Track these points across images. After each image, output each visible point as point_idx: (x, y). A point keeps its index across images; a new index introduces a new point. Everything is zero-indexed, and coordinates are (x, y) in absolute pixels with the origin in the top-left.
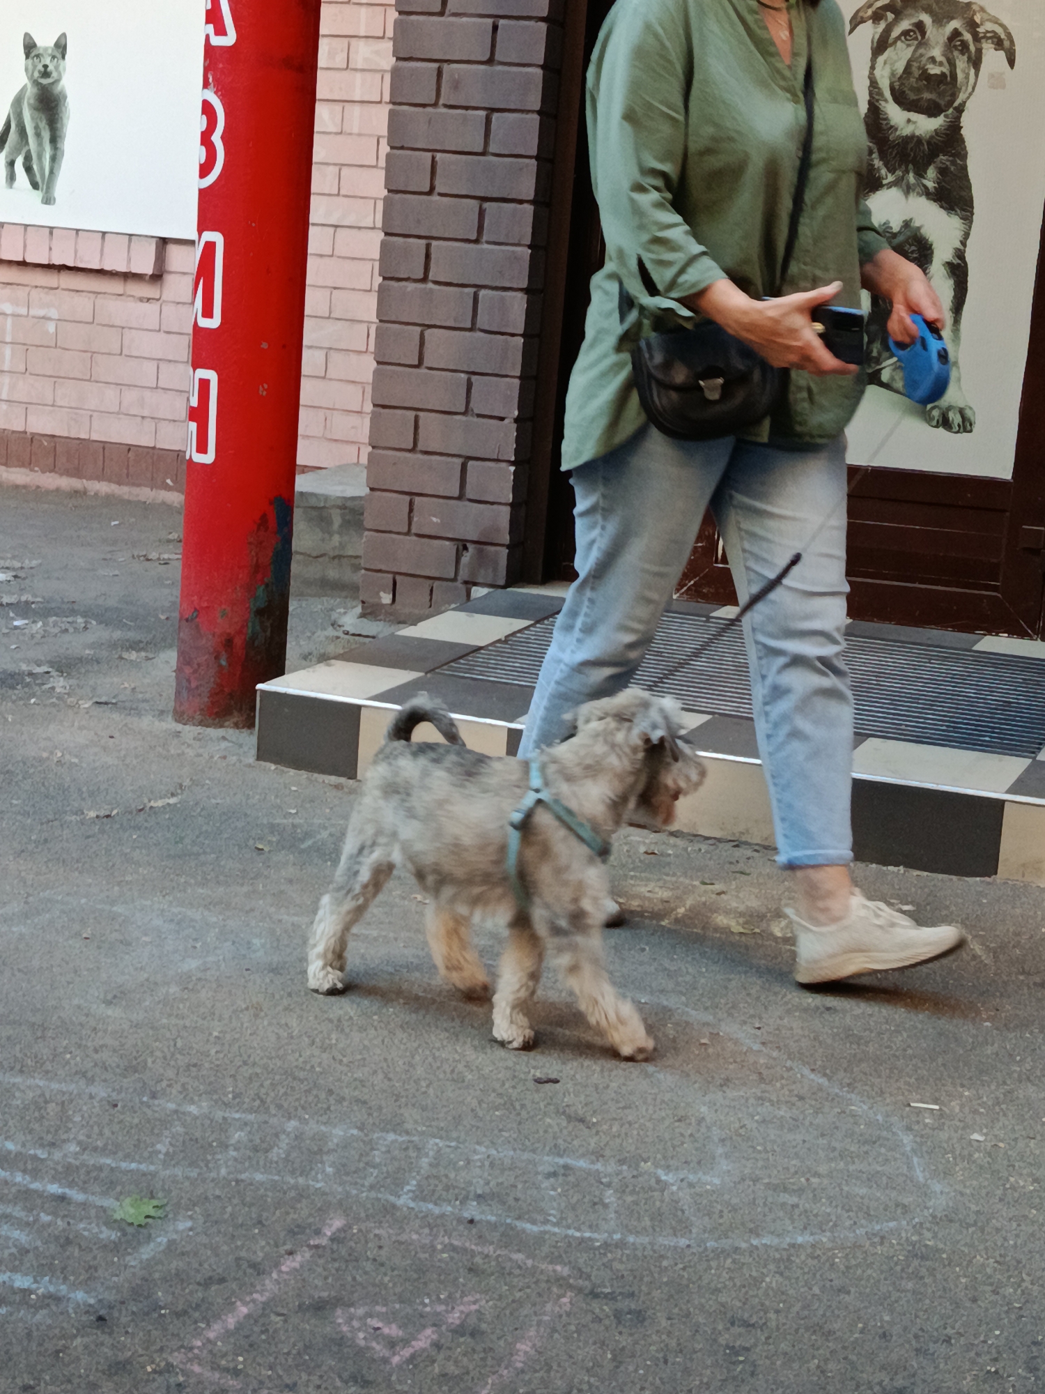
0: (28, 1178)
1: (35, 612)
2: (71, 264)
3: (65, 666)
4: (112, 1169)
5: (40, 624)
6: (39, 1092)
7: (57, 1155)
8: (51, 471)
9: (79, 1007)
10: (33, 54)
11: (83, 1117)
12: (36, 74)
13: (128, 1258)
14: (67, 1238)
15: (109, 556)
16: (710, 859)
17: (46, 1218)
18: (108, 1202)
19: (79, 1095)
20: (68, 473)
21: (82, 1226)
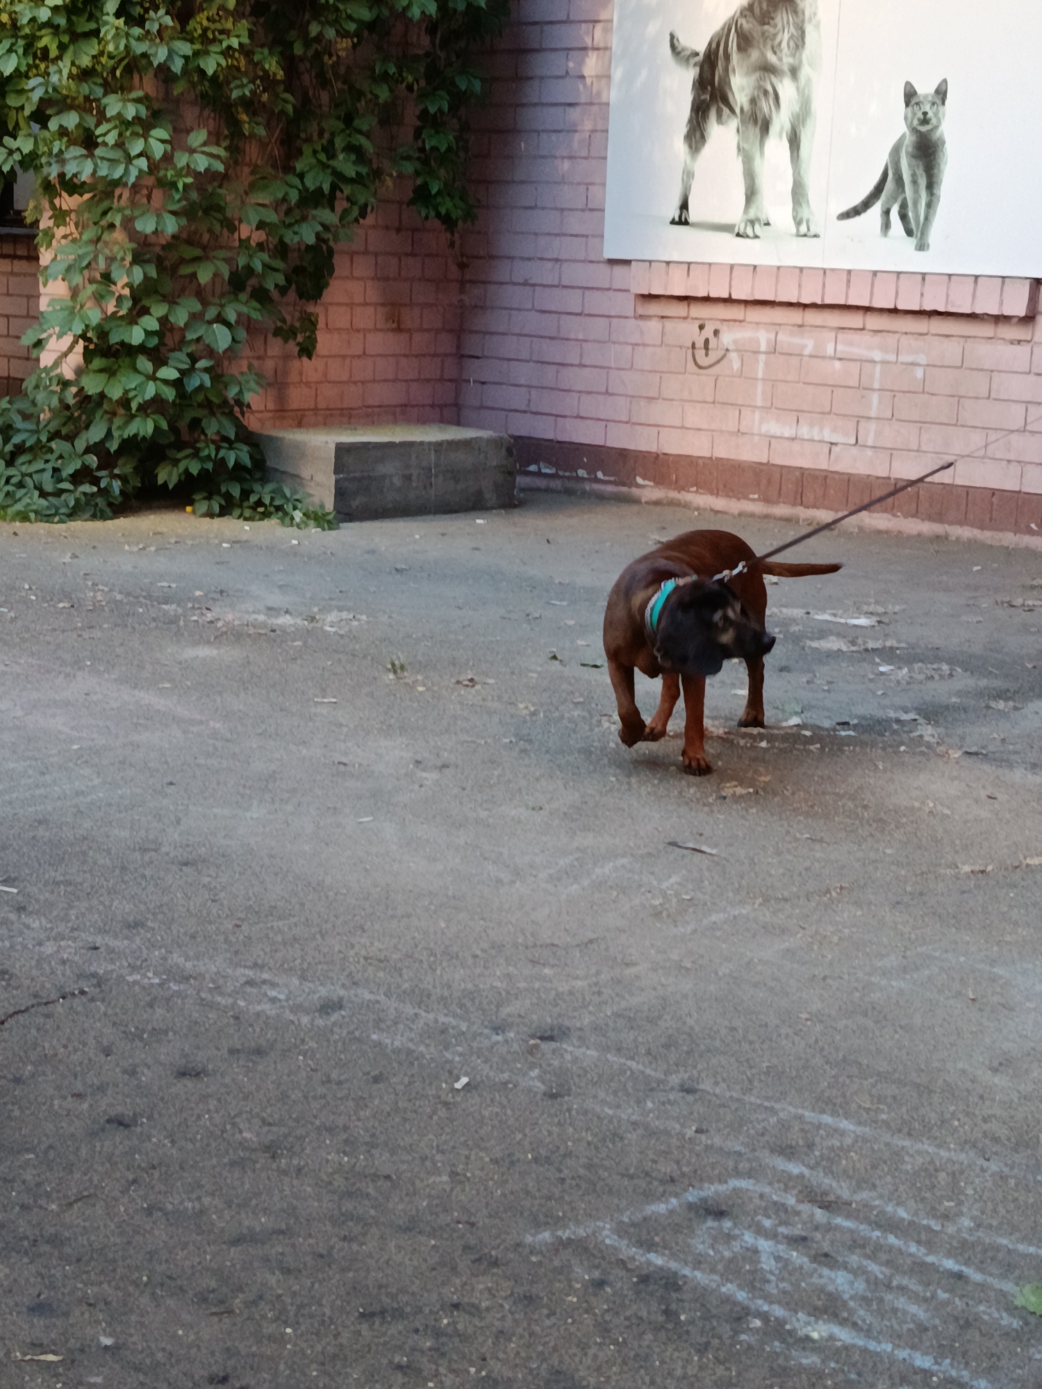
0: (923, 1250)
1: (899, 658)
2: (942, 309)
3: (932, 713)
4: (1009, 1251)
5: (905, 670)
6: (928, 1159)
7: (951, 1229)
8: (913, 516)
9: (964, 1071)
10: (913, 102)
11: (975, 1189)
12: (916, 122)
13: (1032, 1350)
14: (967, 1321)
15: (971, 602)
17: (943, 1295)
18: (1008, 1286)
19: (970, 1166)
20: (930, 518)
21: (982, 1308)
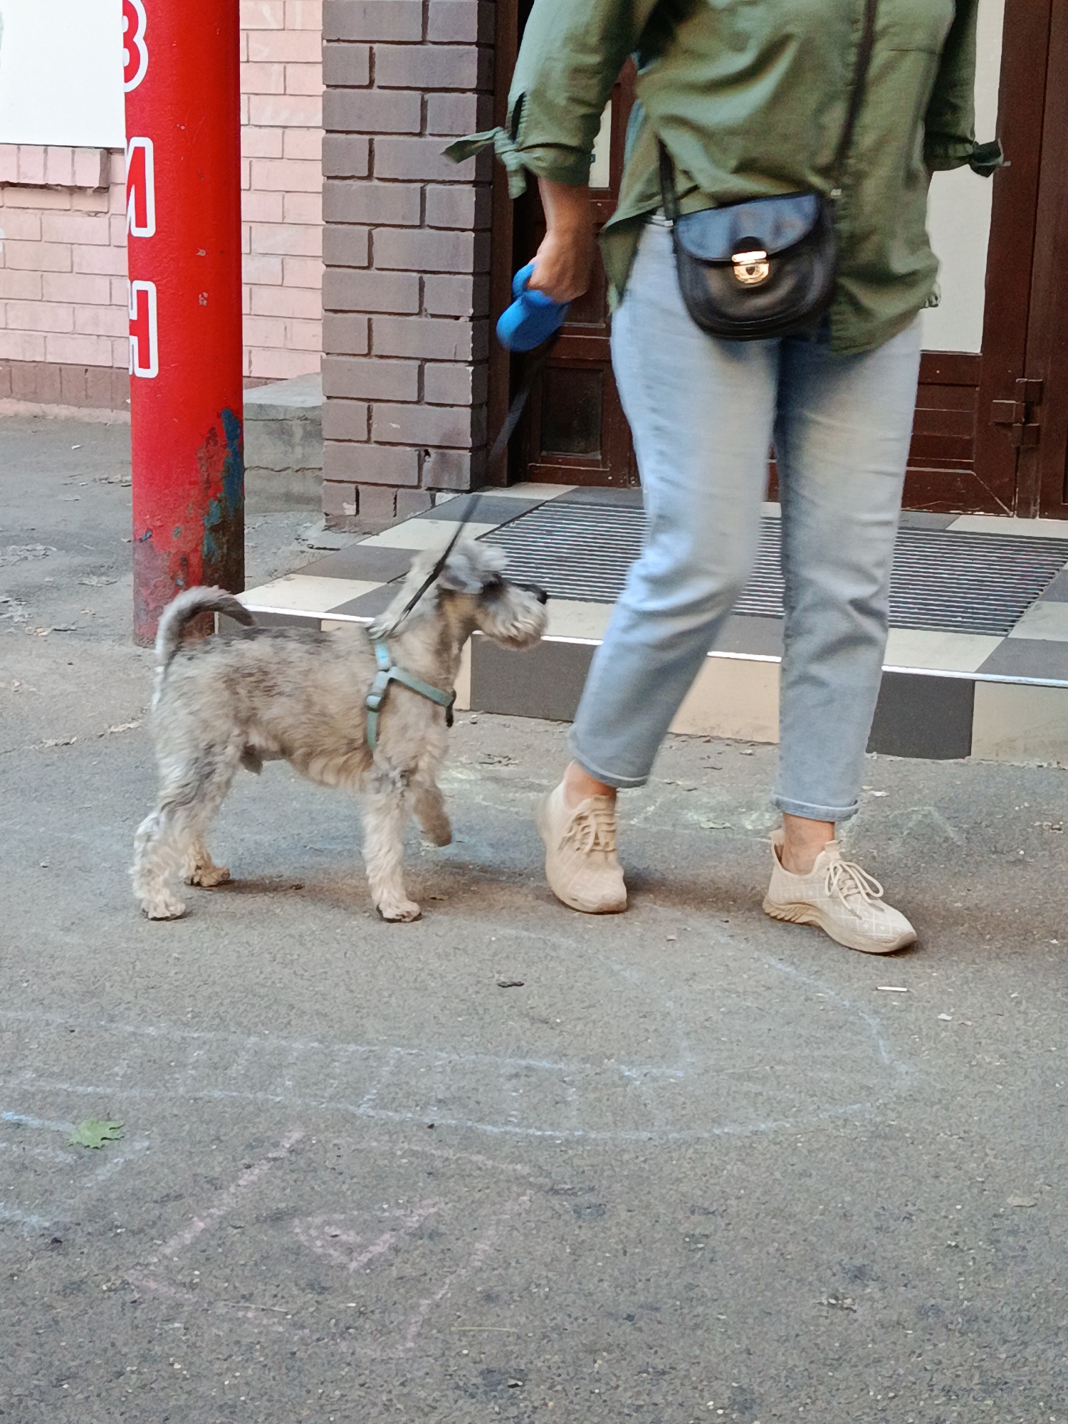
2: (15, 181)
3: (24, 594)
4: (68, 1095)
7: (13, 1083)
8: (8, 397)
9: (36, 935)
11: (39, 1043)
13: (85, 1180)
14: (23, 1164)
15: (69, 481)
16: (681, 756)
18: (65, 1126)
19: (36, 1022)
20: (25, 398)
21: (37, 1151)
